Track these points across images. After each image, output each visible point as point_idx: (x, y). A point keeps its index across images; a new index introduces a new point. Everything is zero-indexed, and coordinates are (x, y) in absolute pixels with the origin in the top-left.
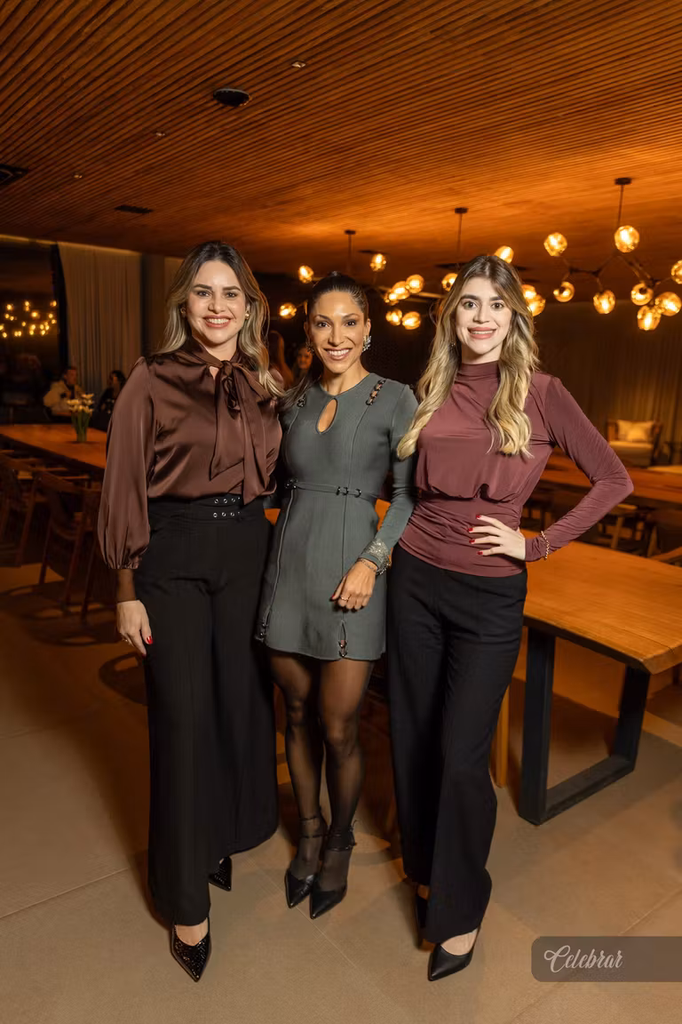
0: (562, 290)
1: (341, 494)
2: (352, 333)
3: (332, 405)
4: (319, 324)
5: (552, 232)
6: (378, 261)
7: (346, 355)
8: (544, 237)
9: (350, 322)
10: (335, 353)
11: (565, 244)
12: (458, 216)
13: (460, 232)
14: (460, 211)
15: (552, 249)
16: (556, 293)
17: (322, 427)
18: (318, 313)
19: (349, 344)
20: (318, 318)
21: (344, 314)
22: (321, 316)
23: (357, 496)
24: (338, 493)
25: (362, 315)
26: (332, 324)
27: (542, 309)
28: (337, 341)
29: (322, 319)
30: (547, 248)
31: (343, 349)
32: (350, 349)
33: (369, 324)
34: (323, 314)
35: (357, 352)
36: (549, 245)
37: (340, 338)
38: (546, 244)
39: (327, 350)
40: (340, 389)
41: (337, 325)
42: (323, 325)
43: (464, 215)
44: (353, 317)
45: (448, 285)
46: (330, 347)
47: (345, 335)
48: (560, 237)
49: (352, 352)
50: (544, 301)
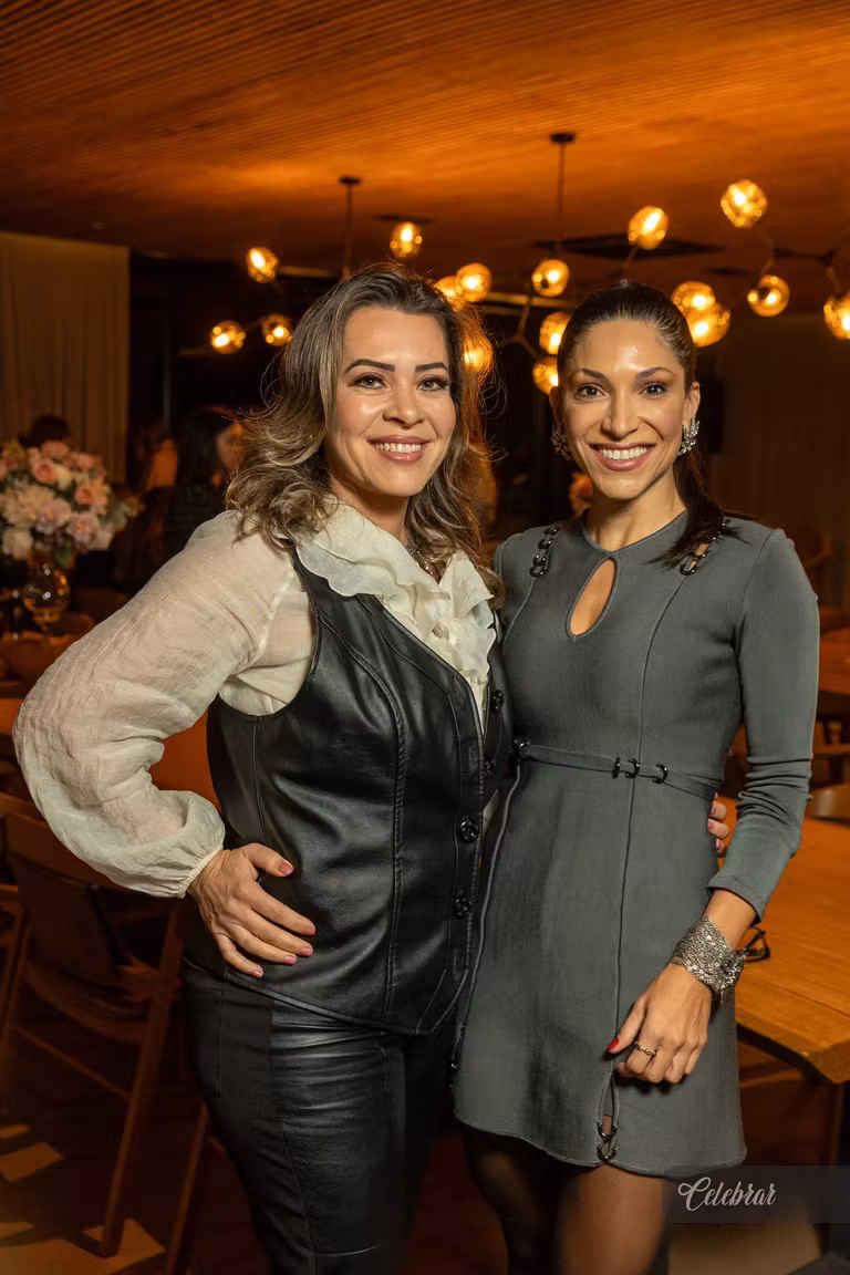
0: (764, 293)
1: (621, 775)
2: (657, 410)
3: (605, 572)
4: (580, 390)
5: (736, 180)
6: (407, 236)
7: (639, 461)
8: (720, 191)
9: (652, 387)
10: (616, 455)
11: (763, 202)
12: (556, 148)
13: (561, 181)
14: (562, 138)
15: (738, 213)
16: (753, 297)
17: (579, 624)
18: (582, 366)
19: (647, 435)
20: (581, 377)
21: (642, 369)
22: (586, 371)
23: (659, 781)
24: (616, 772)
25: (680, 373)
26: (610, 388)
27: (723, 331)
28: (621, 427)
29: (589, 379)
30: (728, 211)
31: (634, 446)
32: (649, 446)
33: (696, 395)
34: (590, 368)
35: (666, 453)
36: (731, 206)
37: (629, 419)
38: (724, 204)
39: (596, 447)
40: (626, 537)
41: (622, 393)
42: (591, 392)
43: (569, 148)
44: (661, 376)
45: (545, 284)
46: (603, 440)
47: (637, 413)
48: (752, 189)
49: (655, 453)
50: (727, 315)
